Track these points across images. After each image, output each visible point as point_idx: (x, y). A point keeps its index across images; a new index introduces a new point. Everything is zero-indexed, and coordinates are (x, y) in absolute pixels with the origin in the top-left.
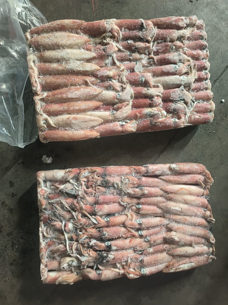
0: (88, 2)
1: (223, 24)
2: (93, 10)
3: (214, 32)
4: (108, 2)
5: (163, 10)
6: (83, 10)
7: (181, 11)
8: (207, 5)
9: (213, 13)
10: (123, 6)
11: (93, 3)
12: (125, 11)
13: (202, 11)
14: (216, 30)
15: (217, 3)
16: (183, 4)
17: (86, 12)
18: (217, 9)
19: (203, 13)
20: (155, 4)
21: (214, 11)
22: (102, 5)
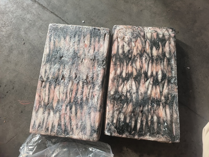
0: (25, 107)
1: (37, 24)
2: (30, 104)
3: (42, 29)
4: (25, 94)
5: (30, 60)
6: (29, 110)
7: (30, 49)
8: (26, 34)
9: (31, 30)
10: (28, 85)
11: (25, 104)
12: (30, 84)
13: (30, 37)
14: (41, 28)
15: (25, 28)
16: (26, 48)
17: (31, 108)
18: (28, 28)
19: (31, 36)
20: (26, 66)
21: (30, 29)
22: (26, 98)
